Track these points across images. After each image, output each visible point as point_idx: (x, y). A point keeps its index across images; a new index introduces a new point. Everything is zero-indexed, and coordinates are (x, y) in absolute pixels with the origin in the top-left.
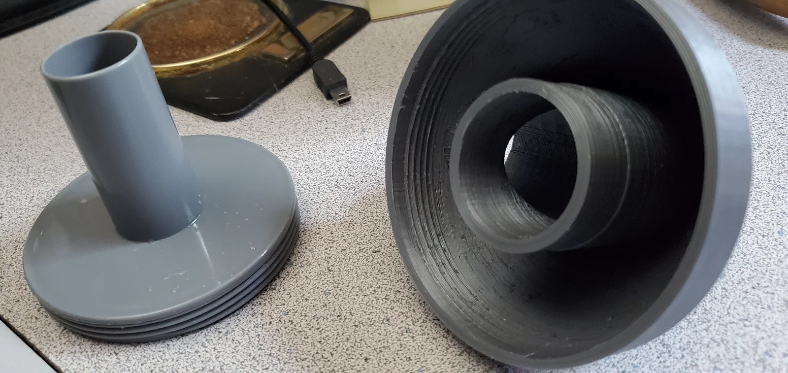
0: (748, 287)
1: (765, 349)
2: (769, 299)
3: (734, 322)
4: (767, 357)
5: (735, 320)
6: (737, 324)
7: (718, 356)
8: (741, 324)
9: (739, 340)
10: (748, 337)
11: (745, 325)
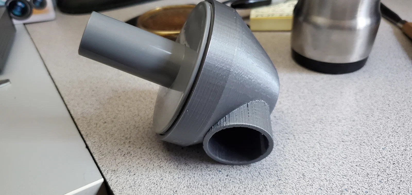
3: (339, 175)
8: (342, 177)
11: (343, 178)
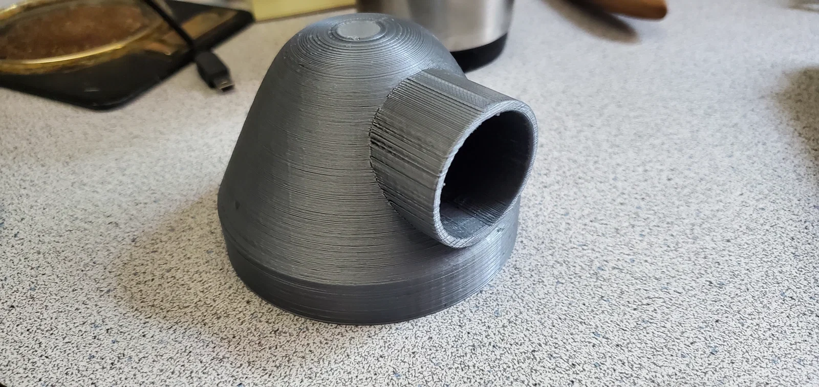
0: (587, 221)
1: (598, 265)
2: (603, 229)
3: (574, 248)
4: (599, 271)
5: (575, 246)
6: (577, 248)
7: (561, 273)
8: (580, 248)
9: (578, 260)
10: (585, 258)
11: (583, 249)
